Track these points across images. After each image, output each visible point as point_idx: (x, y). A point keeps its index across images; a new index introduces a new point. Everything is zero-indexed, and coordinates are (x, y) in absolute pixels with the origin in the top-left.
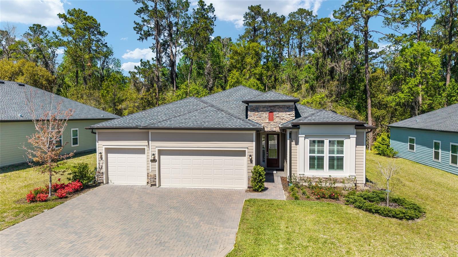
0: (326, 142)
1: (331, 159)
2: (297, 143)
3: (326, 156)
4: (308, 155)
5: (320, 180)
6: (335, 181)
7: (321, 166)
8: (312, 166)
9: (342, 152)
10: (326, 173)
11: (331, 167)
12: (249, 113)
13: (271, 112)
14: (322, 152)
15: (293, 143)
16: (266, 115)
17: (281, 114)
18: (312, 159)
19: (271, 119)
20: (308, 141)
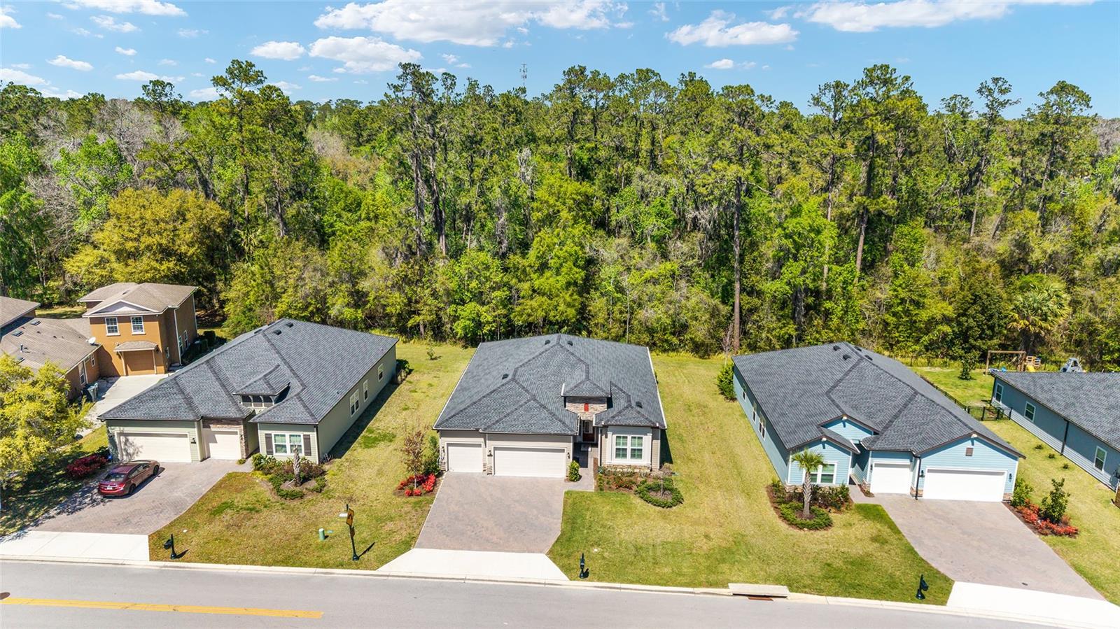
0: (629, 437)
1: (633, 450)
2: (606, 437)
3: (629, 448)
4: (615, 447)
5: (623, 467)
6: (635, 467)
7: (625, 456)
8: (618, 456)
9: (641, 445)
10: (628, 461)
11: (633, 456)
12: (567, 404)
13: (587, 403)
14: (626, 444)
15: (604, 437)
16: (582, 406)
17: (594, 406)
18: (618, 450)
19: (586, 409)
20: (615, 436)
